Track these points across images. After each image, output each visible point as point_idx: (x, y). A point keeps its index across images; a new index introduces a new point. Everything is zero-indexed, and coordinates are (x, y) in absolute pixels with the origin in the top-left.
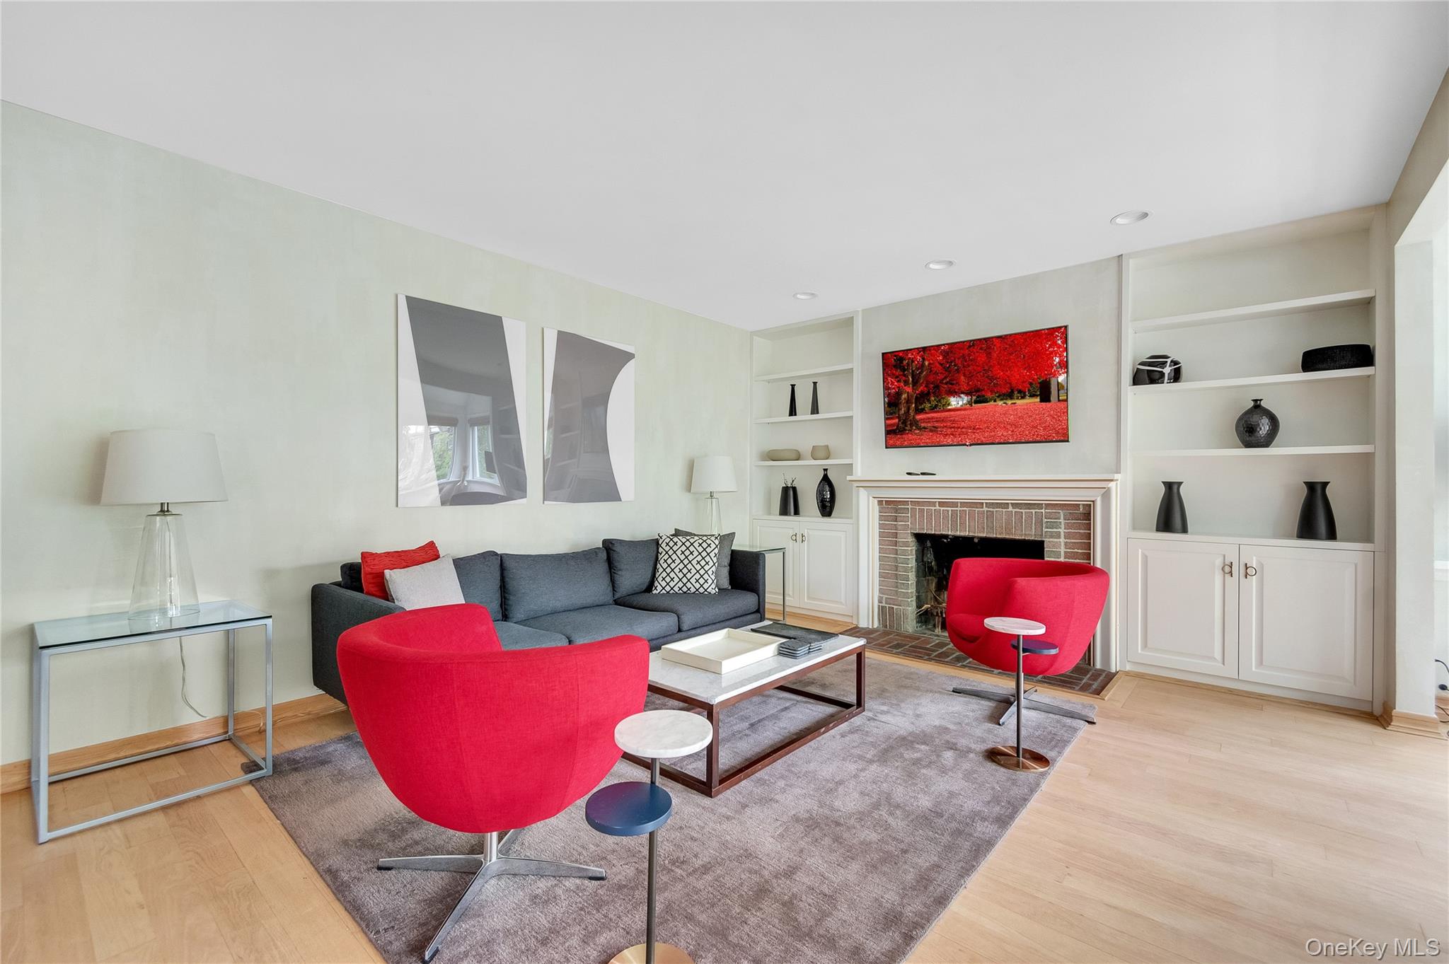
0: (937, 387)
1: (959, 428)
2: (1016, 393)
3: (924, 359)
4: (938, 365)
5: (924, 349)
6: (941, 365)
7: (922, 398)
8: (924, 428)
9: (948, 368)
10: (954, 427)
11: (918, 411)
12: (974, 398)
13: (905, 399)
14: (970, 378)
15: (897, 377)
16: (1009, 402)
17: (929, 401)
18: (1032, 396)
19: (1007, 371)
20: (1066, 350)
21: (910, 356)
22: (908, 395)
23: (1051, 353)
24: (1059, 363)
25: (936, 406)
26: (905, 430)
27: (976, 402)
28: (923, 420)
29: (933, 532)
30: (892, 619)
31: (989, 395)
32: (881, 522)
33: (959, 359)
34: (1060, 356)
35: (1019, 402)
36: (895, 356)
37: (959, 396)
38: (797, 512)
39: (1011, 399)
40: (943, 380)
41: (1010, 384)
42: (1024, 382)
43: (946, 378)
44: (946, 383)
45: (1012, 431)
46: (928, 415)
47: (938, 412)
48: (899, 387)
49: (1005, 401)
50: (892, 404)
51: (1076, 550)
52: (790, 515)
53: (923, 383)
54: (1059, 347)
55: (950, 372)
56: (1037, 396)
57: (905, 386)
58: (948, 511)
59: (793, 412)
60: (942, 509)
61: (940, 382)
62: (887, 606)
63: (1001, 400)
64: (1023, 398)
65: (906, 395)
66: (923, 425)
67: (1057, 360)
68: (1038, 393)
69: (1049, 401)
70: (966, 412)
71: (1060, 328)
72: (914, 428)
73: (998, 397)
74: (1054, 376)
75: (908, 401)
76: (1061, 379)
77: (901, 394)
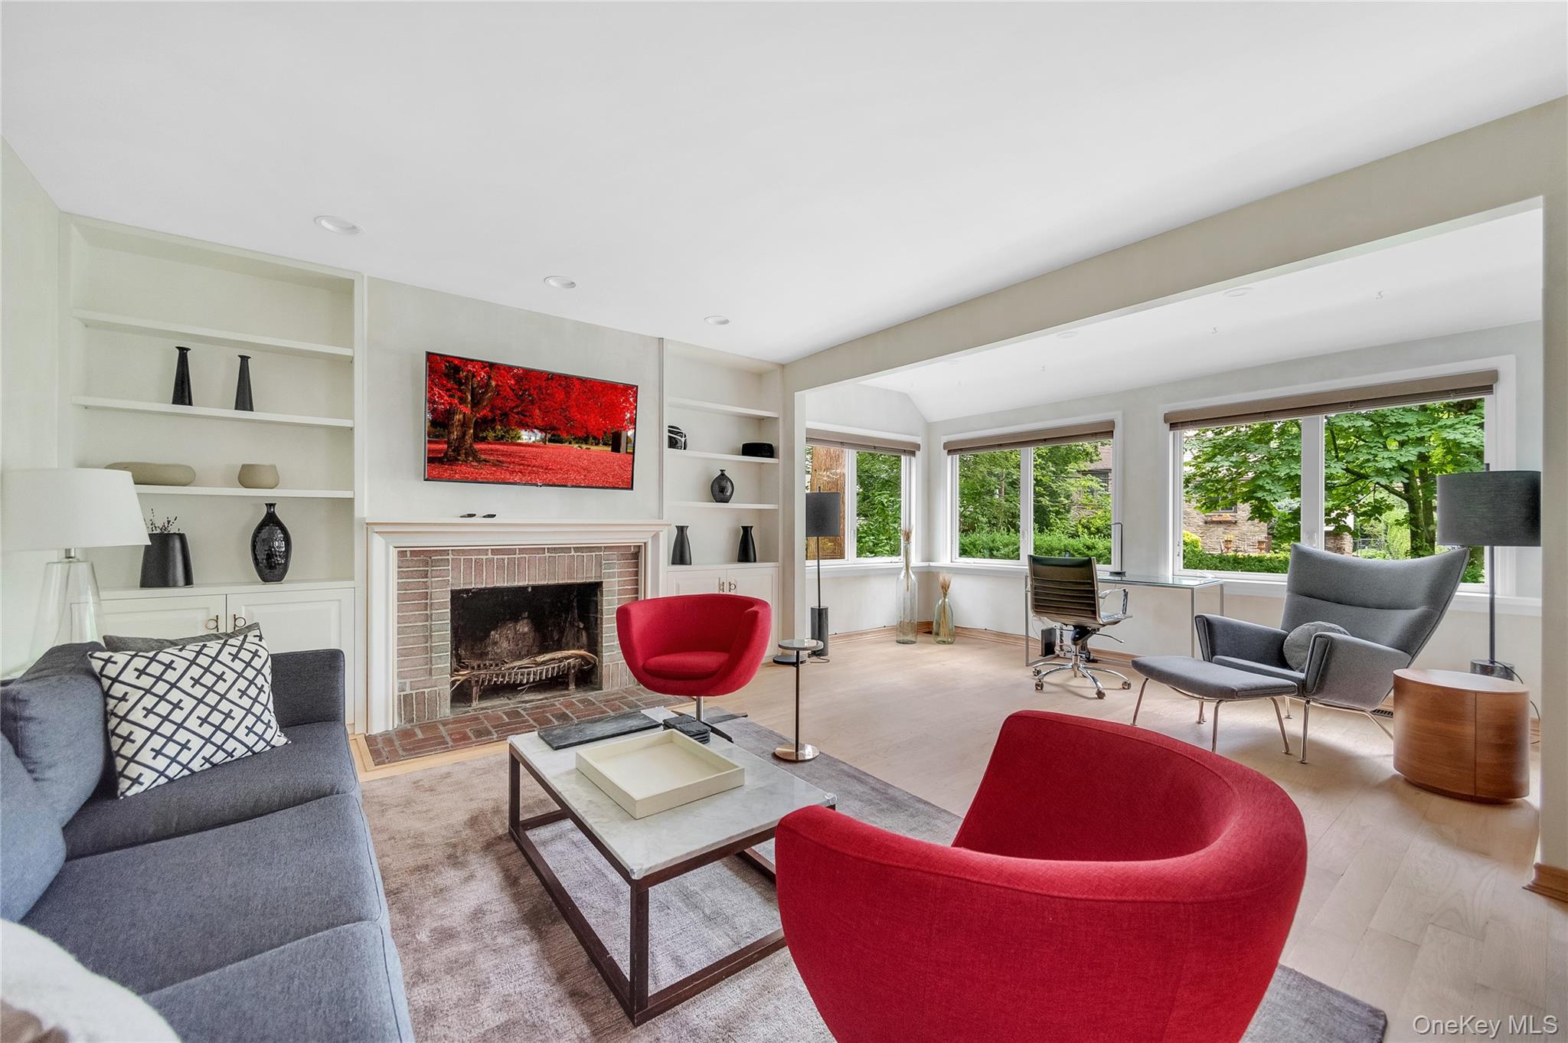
0: (505, 415)
1: (528, 466)
2: (591, 438)
3: (490, 378)
4: (508, 389)
5: (492, 365)
6: (513, 390)
7: (483, 424)
8: (485, 461)
9: (520, 396)
10: (523, 464)
11: (477, 438)
12: (549, 436)
13: (459, 420)
14: (545, 412)
15: (447, 390)
16: (584, 447)
17: (494, 430)
18: (605, 444)
19: (584, 415)
20: (636, 408)
21: (470, 367)
22: (464, 416)
23: (624, 407)
24: (630, 418)
25: (503, 437)
26: (458, 460)
27: (550, 441)
28: (484, 452)
29: (484, 586)
30: (422, 708)
31: (565, 436)
32: (400, 581)
33: (535, 389)
34: (631, 413)
35: (594, 448)
36: (448, 362)
37: (532, 431)
38: (188, 581)
39: (586, 444)
40: (513, 408)
41: (586, 428)
42: (599, 430)
43: (517, 407)
44: (517, 413)
45: (585, 476)
46: (490, 446)
47: (504, 444)
48: (451, 404)
49: (580, 445)
50: (439, 424)
53: (486, 406)
54: (631, 404)
55: (523, 401)
56: (610, 445)
57: (460, 404)
58: (503, 559)
60: (496, 557)
61: (510, 410)
62: (414, 692)
63: (577, 443)
64: (597, 444)
65: (461, 416)
66: (483, 457)
67: (628, 415)
68: (610, 443)
69: (619, 452)
70: (539, 450)
71: (633, 386)
72: (471, 459)
73: (574, 439)
74: (624, 430)
75: (464, 424)
76: (630, 433)
77: (454, 413)
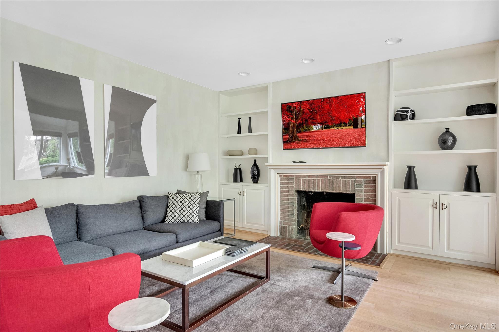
0: (307, 120)
1: (316, 140)
2: (343, 124)
3: (300, 107)
4: (307, 110)
5: (301, 102)
6: (309, 110)
7: (300, 126)
8: (301, 140)
9: (312, 111)
10: (314, 140)
11: (298, 132)
12: (324, 126)
13: (292, 126)
14: (322, 116)
15: (288, 116)
16: (340, 128)
17: (303, 127)
18: (350, 125)
19: (339, 113)
20: (365, 104)
21: (294, 105)
22: (293, 124)
23: (359, 105)
24: (362, 110)
25: (306, 129)
26: (292, 141)
27: (325, 128)
28: (301, 137)
29: (305, 190)
30: (286, 232)
31: (330, 125)
32: (281, 185)
33: (317, 107)
34: (362, 107)
35: (344, 128)
36: (287, 105)
37: (317, 125)
38: (241, 181)
39: (341, 127)
40: (309, 117)
41: (340, 119)
42: (346, 119)
43: (311, 116)
44: (311, 119)
45: (341, 142)
46: (302, 134)
47: (307, 132)
48: (289, 120)
49: (338, 128)
50: (286, 128)
51: (369, 198)
52: (238, 182)
53: (300, 118)
54: (362, 102)
55: (312, 113)
56: (352, 125)
57: (292, 120)
58: (312, 180)
59: (239, 131)
60: (309, 179)
61: (308, 118)
62: (284, 225)
63: (336, 127)
64: (346, 126)
65: (292, 124)
66: (300, 139)
67: (361, 108)
68: (353, 124)
69: (357, 128)
70: (320, 133)
71: (363, 93)
72: (296, 140)
73: (335, 125)
74: (360, 116)
75: (293, 127)
76: (363, 117)
77: (290, 124)
